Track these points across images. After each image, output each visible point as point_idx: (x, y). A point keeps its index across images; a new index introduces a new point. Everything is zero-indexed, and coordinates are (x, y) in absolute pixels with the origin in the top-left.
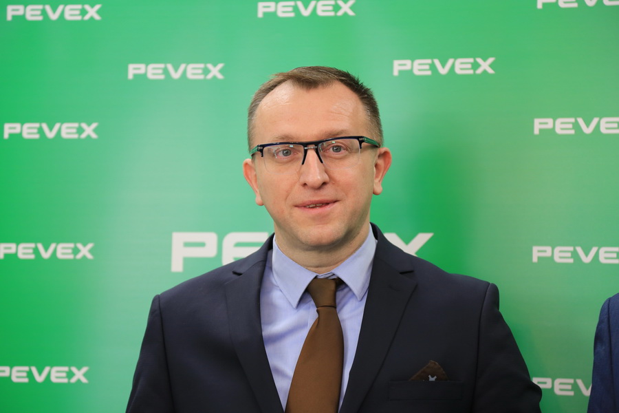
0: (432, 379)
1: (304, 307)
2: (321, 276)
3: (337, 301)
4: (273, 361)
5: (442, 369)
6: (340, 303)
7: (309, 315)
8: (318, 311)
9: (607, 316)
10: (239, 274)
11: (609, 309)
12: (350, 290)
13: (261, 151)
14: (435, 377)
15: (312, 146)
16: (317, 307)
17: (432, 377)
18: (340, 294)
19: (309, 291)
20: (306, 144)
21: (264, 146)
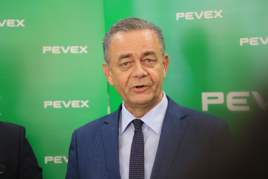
0: (1, 173)
5: (6, 168)
9: (75, 138)
11: (76, 135)
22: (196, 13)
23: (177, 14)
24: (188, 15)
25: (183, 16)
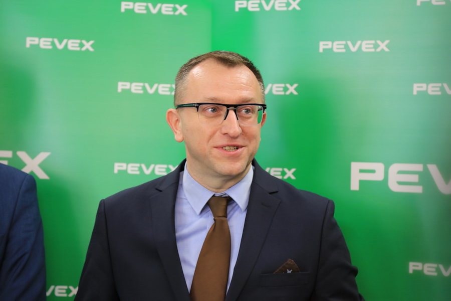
0: (289, 272)
1: (205, 215)
2: (217, 195)
3: (228, 212)
4: (182, 254)
5: (296, 265)
6: (229, 213)
7: (208, 221)
8: (214, 219)
10: (161, 191)
12: (237, 204)
13: (197, 107)
14: (291, 270)
15: (233, 108)
16: (215, 217)
17: (289, 270)
18: (229, 208)
19: (208, 204)
20: (228, 106)
21: (199, 104)
22: (349, 43)
23: (321, 43)
24: (338, 45)
25: (329, 47)
